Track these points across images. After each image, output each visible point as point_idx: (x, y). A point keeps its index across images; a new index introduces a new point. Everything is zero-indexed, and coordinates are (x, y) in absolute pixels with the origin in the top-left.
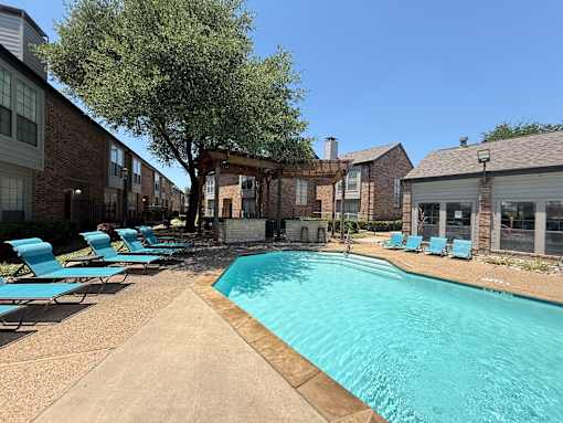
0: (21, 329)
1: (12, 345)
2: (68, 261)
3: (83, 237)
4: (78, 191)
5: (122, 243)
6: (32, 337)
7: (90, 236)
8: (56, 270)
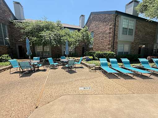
0: (118, 77)
1: (116, 79)
2: (133, 66)
3: (139, 60)
4: (144, 46)
5: (154, 64)
6: (119, 80)
7: (141, 60)
8: (129, 67)
